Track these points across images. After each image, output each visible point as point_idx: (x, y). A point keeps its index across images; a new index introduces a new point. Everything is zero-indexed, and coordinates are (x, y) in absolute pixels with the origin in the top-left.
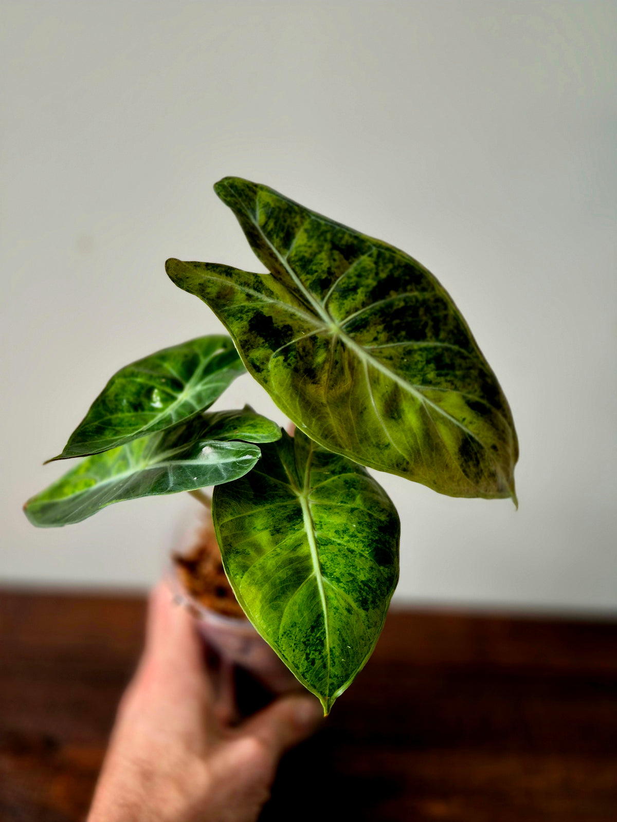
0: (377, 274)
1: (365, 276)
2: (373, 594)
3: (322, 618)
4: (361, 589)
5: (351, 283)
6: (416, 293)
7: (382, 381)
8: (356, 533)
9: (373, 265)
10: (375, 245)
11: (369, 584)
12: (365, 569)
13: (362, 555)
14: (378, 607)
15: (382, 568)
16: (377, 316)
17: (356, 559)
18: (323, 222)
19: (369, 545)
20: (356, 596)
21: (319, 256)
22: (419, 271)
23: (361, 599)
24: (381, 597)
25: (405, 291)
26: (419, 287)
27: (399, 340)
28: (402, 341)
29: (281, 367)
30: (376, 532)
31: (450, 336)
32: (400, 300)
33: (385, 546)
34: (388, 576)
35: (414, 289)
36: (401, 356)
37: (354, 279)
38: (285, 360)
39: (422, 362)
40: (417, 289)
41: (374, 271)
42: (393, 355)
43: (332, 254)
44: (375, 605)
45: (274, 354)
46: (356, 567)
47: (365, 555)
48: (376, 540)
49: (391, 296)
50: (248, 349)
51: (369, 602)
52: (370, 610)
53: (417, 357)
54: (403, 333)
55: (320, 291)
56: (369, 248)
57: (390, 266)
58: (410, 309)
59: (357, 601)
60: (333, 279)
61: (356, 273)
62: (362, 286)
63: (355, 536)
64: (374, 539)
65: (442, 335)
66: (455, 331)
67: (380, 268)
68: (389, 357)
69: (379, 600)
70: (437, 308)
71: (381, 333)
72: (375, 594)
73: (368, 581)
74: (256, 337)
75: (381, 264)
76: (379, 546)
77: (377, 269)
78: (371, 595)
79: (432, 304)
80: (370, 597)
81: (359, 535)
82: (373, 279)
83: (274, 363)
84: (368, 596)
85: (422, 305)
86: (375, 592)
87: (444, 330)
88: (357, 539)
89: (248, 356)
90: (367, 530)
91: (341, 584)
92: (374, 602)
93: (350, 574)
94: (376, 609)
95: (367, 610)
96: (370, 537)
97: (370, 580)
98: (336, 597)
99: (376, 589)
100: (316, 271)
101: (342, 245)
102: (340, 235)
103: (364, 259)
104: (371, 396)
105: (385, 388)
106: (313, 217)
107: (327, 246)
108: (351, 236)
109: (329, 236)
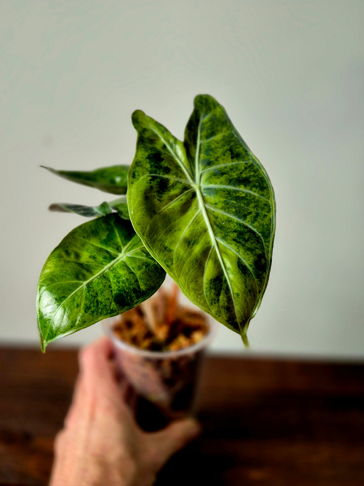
0: (241, 173)
1: (234, 171)
2: (96, 308)
3: (64, 299)
4: (93, 302)
5: (224, 170)
6: (256, 194)
7: (200, 224)
8: (121, 282)
9: (243, 168)
10: (252, 160)
11: (99, 304)
12: (105, 297)
13: (111, 291)
14: (93, 316)
15: (113, 303)
16: (225, 193)
17: (107, 291)
18: (236, 136)
19: (120, 291)
20: (87, 302)
21: (218, 149)
22: (267, 185)
23: (88, 305)
24: (99, 314)
25: (251, 190)
26: (260, 192)
27: (228, 212)
28: (230, 214)
29: (145, 181)
30: (130, 289)
31: (261, 227)
32: (243, 192)
33: (127, 297)
34: (112, 309)
35: (257, 192)
36: (223, 220)
37: (228, 169)
38: (150, 180)
39: (232, 229)
40: (258, 193)
41: (241, 171)
42: (219, 217)
43: (226, 152)
44: (92, 313)
45: (149, 175)
46: (103, 293)
47: (113, 292)
48: (126, 292)
49: (240, 187)
50: (138, 166)
51: (90, 310)
52: (87, 314)
53: (232, 226)
54: (234, 210)
55: (204, 165)
56: (249, 159)
57: (252, 173)
58: (247, 200)
59: (85, 305)
60: (216, 164)
61: (231, 167)
62: (228, 174)
63: (119, 283)
64: (126, 290)
65: (256, 224)
66: (266, 227)
67: (246, 172)
68: (216, 216)
69: (97, 314)
70: (263, 209)
71: (221, 203)
72: (97, 309)
73: (100, 302)
74: (147, 163)
75: (248, 170)
76: (124, 294)
77: (243, 171)
78: (95, 308)
79: (261, 205)
80: (93, 309)
81: (121, 283)
82: (237, 175)
83: (144, 178)
84: (92, 307)
85: (255, 202)
86: (98, 309)
87: (259, 222)
88: (118, 284)
89: (135, 168)
90: (127, 285)
91: (88, 294)
92: (93, 312)
93: (97, 294)
94: (91, 316)
95: (86, 312)
96: (125, 288)
97: (102, 302)
98: (79, 296)
99: (100, 308)
100: (211, 155)
101: (235, 151)
102: (238, 146)
103: (241, 163)
104: (188, 226)
105: (198, 228)
106: (233, 132)
107: (227, 147)
108: (244, 149)
109: (232, 144)
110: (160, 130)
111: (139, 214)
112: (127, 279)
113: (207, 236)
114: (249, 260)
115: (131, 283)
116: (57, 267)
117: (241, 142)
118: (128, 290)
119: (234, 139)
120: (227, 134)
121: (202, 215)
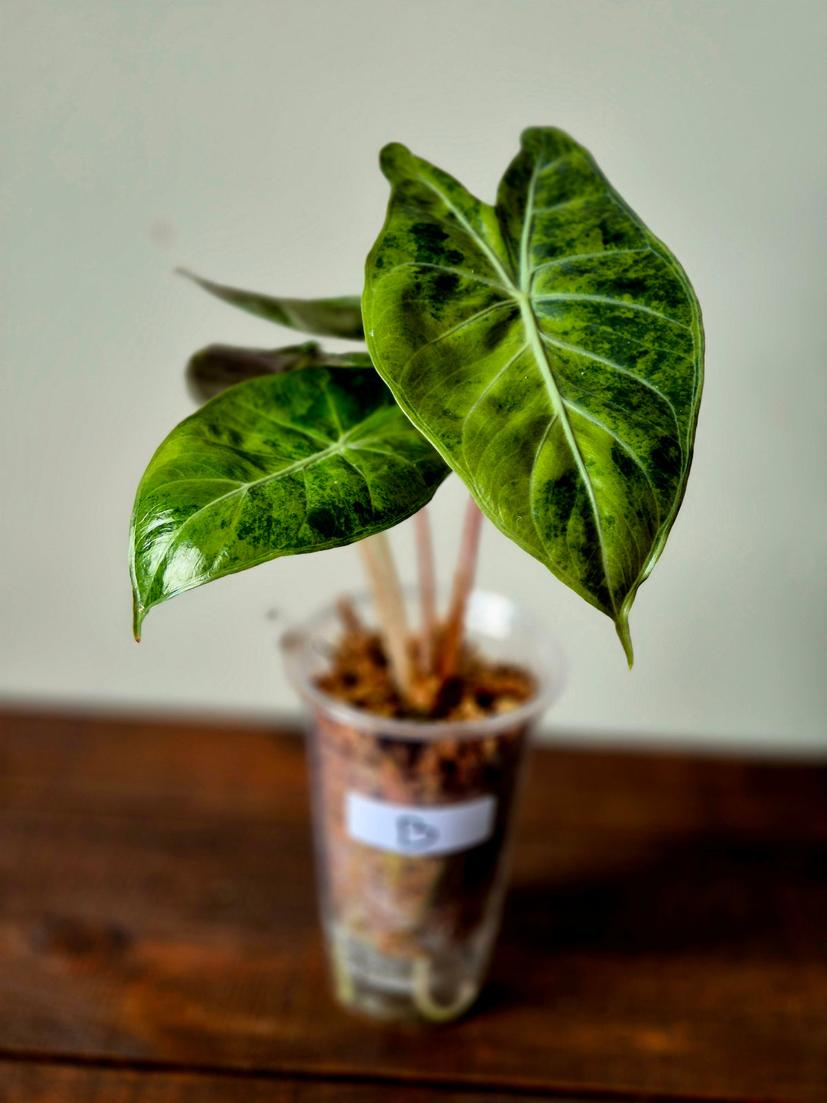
0: (626, 271)
1: (609, 266)
2: (264, 532)
3: (195, 510)
4: (260, 519)
5: (587, 266)
6: (660, 315)
7: (528, 371)
8: (329, 487)
9: (630, 262)
10: (652, 246)
11: (273, 523)
12: (288, 511)
13: (305, 504)
14: (256, 548)
15: (305, 525)
16: (586, 310)
17: (294, 502)
18: (614, 202)
19: (323, 503)
20: (247, 519)
21: (574, 226)
22: (685, 295)
23: (247, 525)
24: (271, 544)
25: (648, 305)
26: (669, 310)
27: (594, 351)
28: (599, 354)
29: (404, 275)
30: (349, 503)
31: (669, 383)
32: (629, 310)
33: (339, 518)
34: (302, 538)
35: (661, 309)
36: (581, 367)
37: (595, 264)
38: (416, 272)
39: (602, 385)
40: (664, 311)
41: (625, 267)
42: (571, 360)
43: (591, 230)
44: (254, 542)
45: (413, 263)
46: (283, 505)
47: (308, 506)
48: (338, 507)
49: (622, 299)
50: (389, 246)
51: (251, 534)
52: (244, 542)
53: (601, 378)
54: (607, 346)
55: (541, 256)
56: (644, 245)
57: (652, 272)
58: (637, 323)
59: (240, 524)
60: (568, 252)
61: (603, 260)
62: (595, 273)
63: (324, 489)
64: (337, 504)
65: (656, 377)
66: (680, 382)
67: (637, 268)
68: (565, 359)
69: (265, 545)
70: (674, 344)
71: (577, 331)
72: (266, 534)
73: (276, 521)
74: (410, 241)
75: (641, 265)
76: (333, 511)
77: (631, 266)
78: (262, 532)
79: (670, 336)
80: (257, 533)
81: (328, 491)
82: (615, 273)
83: (401, 268)
84: (257, 529)
85: (656, 330)
86: (269, 534)
87: (664, 372)
88: (321, 491)
89: (383, 250)
90: (342, 494)
91: (249, 504)
92: (256, 539)
93: (270, 506)
94: (251, 547)
95: (240, 538)
96: (336, 499)
97: (279, 521)
98: (230, 507)
99: (274, 532)
100: (556, 236)
101: (612, 228)
102: (620, 220)
103: (627, 254)
104: (498, 375)
105: (524, 378)
106: (609, 195)
107: (594, 221)
108: (632, 225)
109: (606, 215)
110: (442, 183)
111: (386, 337)
112: (343, 484)
113: (542, 395)
114: (640, 447)
115: (352, 493)
116: (188, 451)
117: (626, 213)
118: (343, 504)
119: (609, 207)
120: (594, 198)
121: (532, 355)
